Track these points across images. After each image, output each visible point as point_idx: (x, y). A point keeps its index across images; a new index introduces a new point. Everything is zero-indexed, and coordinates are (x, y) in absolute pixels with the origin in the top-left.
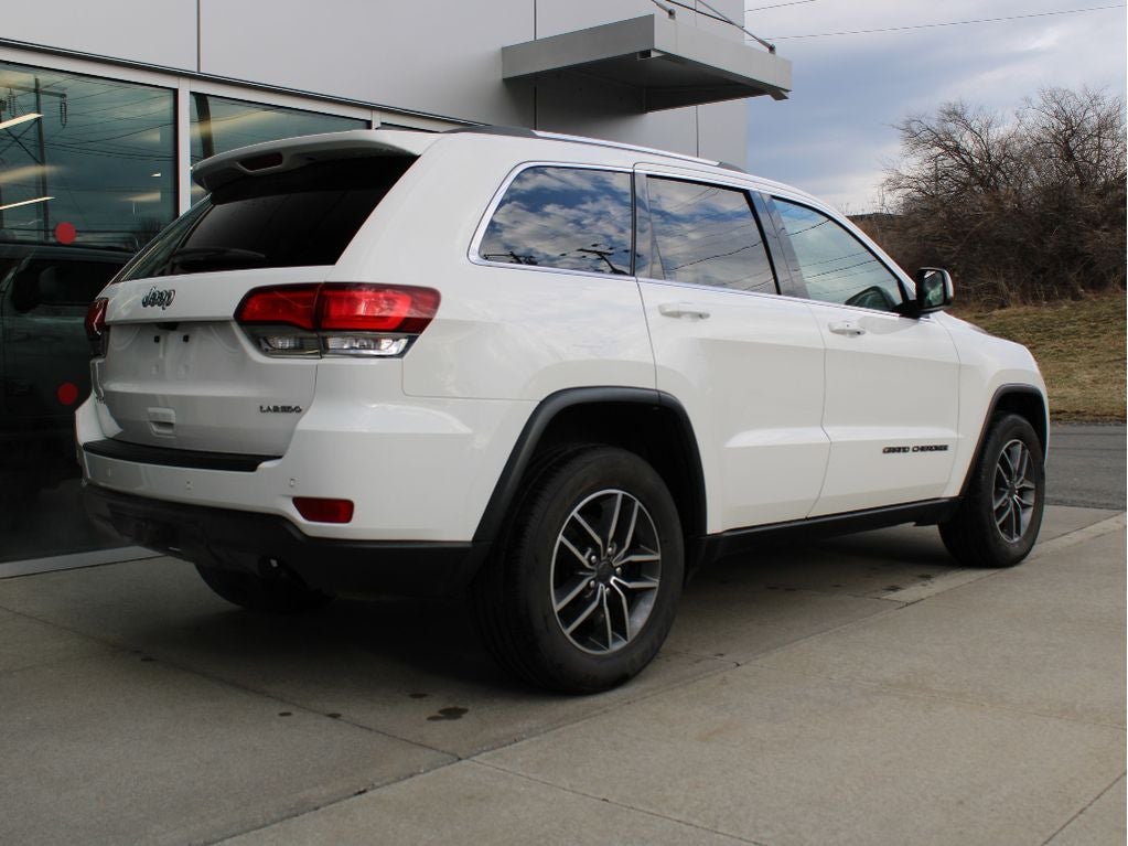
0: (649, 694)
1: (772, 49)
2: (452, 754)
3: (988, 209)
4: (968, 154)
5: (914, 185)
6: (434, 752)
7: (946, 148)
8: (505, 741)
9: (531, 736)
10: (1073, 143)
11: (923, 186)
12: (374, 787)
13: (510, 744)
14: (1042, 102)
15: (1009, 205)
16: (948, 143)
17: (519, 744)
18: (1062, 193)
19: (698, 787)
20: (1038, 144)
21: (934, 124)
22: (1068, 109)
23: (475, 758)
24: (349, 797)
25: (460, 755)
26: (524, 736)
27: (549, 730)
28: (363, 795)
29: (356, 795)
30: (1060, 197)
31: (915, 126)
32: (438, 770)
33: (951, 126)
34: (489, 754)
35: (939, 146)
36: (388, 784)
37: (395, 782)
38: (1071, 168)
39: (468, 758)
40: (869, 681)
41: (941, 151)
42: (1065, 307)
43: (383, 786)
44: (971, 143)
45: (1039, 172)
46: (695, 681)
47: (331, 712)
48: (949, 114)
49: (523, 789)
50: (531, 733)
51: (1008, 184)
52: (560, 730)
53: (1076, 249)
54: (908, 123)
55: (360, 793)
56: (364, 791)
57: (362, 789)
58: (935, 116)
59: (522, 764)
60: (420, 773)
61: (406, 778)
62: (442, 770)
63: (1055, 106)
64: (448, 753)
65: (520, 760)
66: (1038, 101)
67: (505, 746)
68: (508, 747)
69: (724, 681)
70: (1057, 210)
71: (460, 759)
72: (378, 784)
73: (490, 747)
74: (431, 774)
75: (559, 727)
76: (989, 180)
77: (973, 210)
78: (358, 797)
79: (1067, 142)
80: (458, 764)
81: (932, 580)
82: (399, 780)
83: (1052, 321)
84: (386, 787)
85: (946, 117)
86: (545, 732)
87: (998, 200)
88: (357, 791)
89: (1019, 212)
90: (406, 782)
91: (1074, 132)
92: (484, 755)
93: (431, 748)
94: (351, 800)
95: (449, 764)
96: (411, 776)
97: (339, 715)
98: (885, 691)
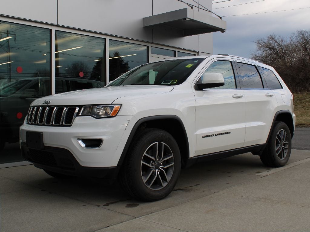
0: (190, 200)
1: (221, 18)
2: (133, 217)
3: (282, 66)
4: (276, 50)
5: (260, 59)
6: (128, 216)
7: (269, 48)
8: (149, 213)
9: (156, 212)
10: (307, 46)
11: (263, 59)
12: (111, 225)
13: (150, 214)
14: (298, 34)
15: (288, 64)
16: (270, 46)
17: (153, 214)
18: (304, 61)
19: (206, 226)
20: (297, 47)
21: (266, 41)
22: (305, 36)
23: (140, 218)
24: (104, 228)
25: (136, 217)
26: (154, 212)
27: (161, 210)
28: (108, 227)
29: (106, 227)
30: (303, 62)
31: (260, 42)
32: (130, 221)
33: (271, 42)
34: (144, 216)
35: (267, 47)
36: (115, 224)
37: (117, 224)
38: (307, 53)
39: (138, 218)
40: (254, 197)
41: (268, 49)
42: (305, 94)
43: (114, 225)
44: (277, 47)
45: (297, 55)
46: (202, 197)
47: (97, 205)
48: (270, 38)
49: (155, 226)
50: (156, 211)
51: (288, 58)
52: (164, 210)
53: (308, 77)
54: (258, 41)
55: (107, 227)
56: (109, 226)
57: (108, 226)
58: (266, 39)
59: (154, 219)
60: (124, 222)
61: (120, 223)
62: (131, 221)
63: (301, 35)
64: (132, 216)
65: (153, 218)
66: (296, 34)
67: (149, 214)
68: (150, 215)
69: (211, 197)
70: (302, 66)
71: (136, 218)
72: (112, 224)
73: (144, 215)
74: (128, 222)
75: (164, 209)
76: (282, 57)
77: (278, 66)
78: (107, 228)
79: (305, 46)
80: (135, 219)
81: (270, 170)
82: (118, 223)
83: (302, 98)
84: (115, 225)
85: (269, 39)
86: (160, 211)
87: (285, 63)
88: (106, 226)
89: (291, 66)
90: (121, 224)
91: (307, 43)
92: (143, 217)
93: (127, 215)
94: (105, 229)
95: (133, 219)
96: (122, 222)
97: (100, 206)
98: (259, 200)
